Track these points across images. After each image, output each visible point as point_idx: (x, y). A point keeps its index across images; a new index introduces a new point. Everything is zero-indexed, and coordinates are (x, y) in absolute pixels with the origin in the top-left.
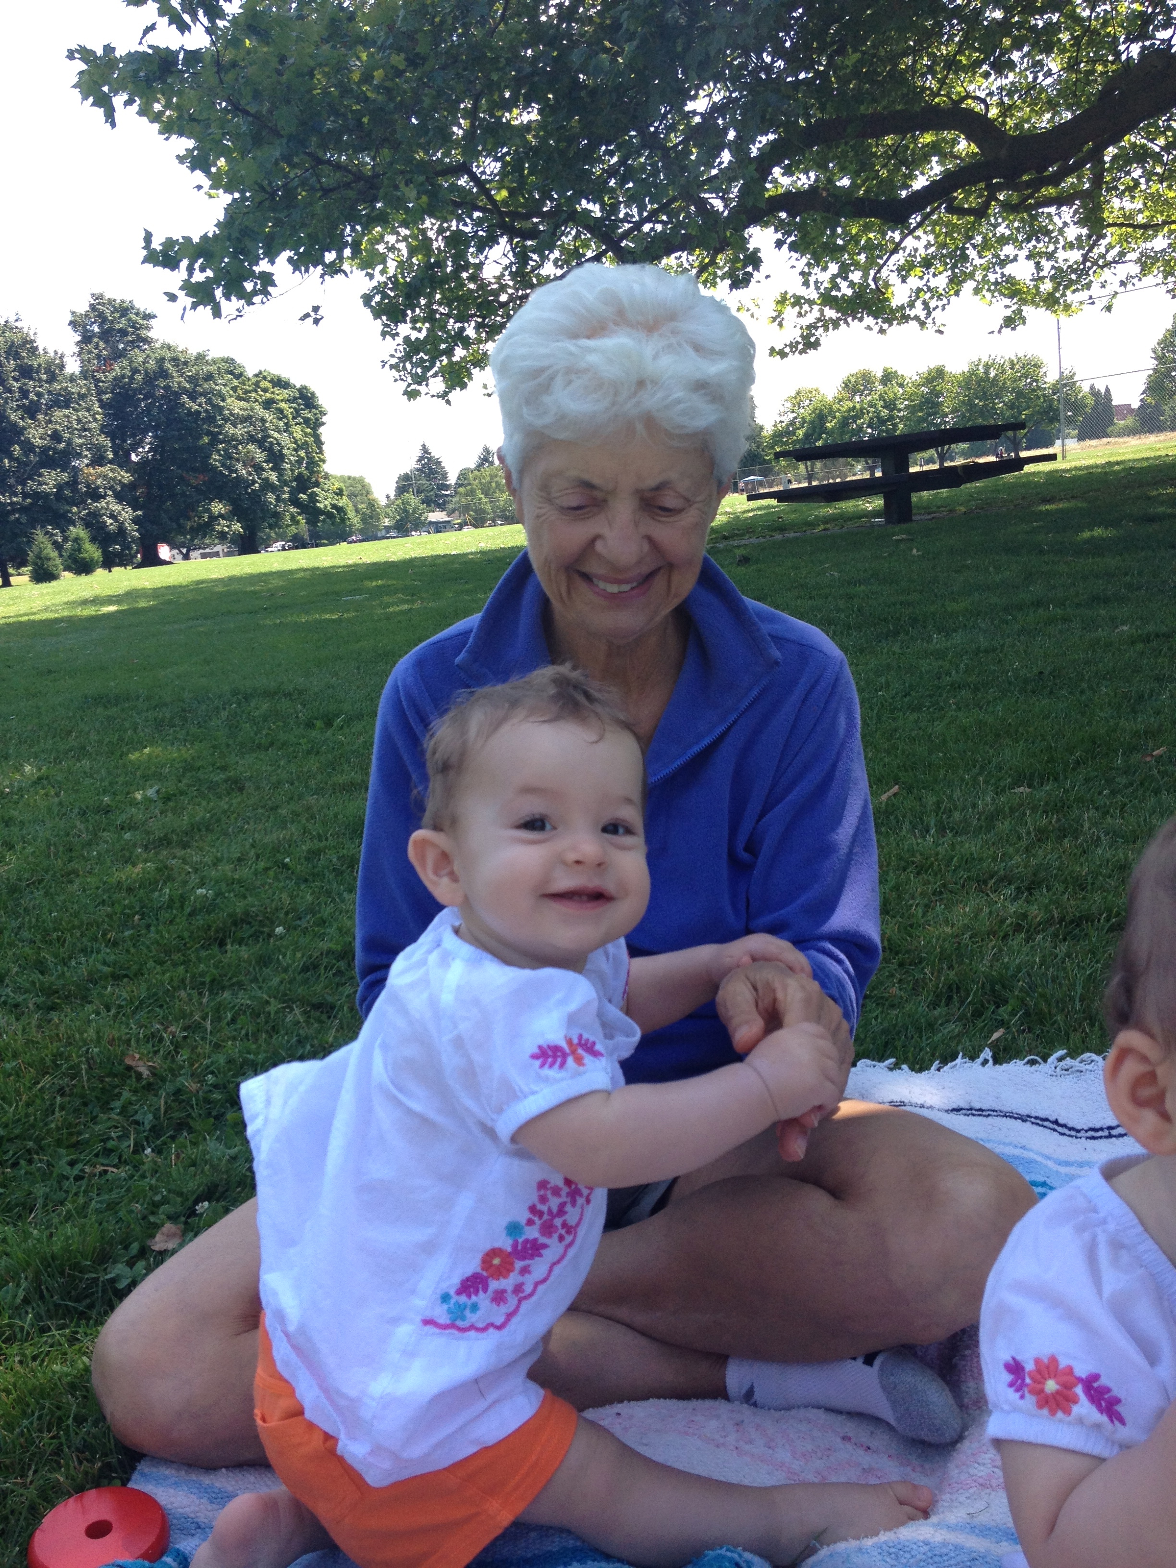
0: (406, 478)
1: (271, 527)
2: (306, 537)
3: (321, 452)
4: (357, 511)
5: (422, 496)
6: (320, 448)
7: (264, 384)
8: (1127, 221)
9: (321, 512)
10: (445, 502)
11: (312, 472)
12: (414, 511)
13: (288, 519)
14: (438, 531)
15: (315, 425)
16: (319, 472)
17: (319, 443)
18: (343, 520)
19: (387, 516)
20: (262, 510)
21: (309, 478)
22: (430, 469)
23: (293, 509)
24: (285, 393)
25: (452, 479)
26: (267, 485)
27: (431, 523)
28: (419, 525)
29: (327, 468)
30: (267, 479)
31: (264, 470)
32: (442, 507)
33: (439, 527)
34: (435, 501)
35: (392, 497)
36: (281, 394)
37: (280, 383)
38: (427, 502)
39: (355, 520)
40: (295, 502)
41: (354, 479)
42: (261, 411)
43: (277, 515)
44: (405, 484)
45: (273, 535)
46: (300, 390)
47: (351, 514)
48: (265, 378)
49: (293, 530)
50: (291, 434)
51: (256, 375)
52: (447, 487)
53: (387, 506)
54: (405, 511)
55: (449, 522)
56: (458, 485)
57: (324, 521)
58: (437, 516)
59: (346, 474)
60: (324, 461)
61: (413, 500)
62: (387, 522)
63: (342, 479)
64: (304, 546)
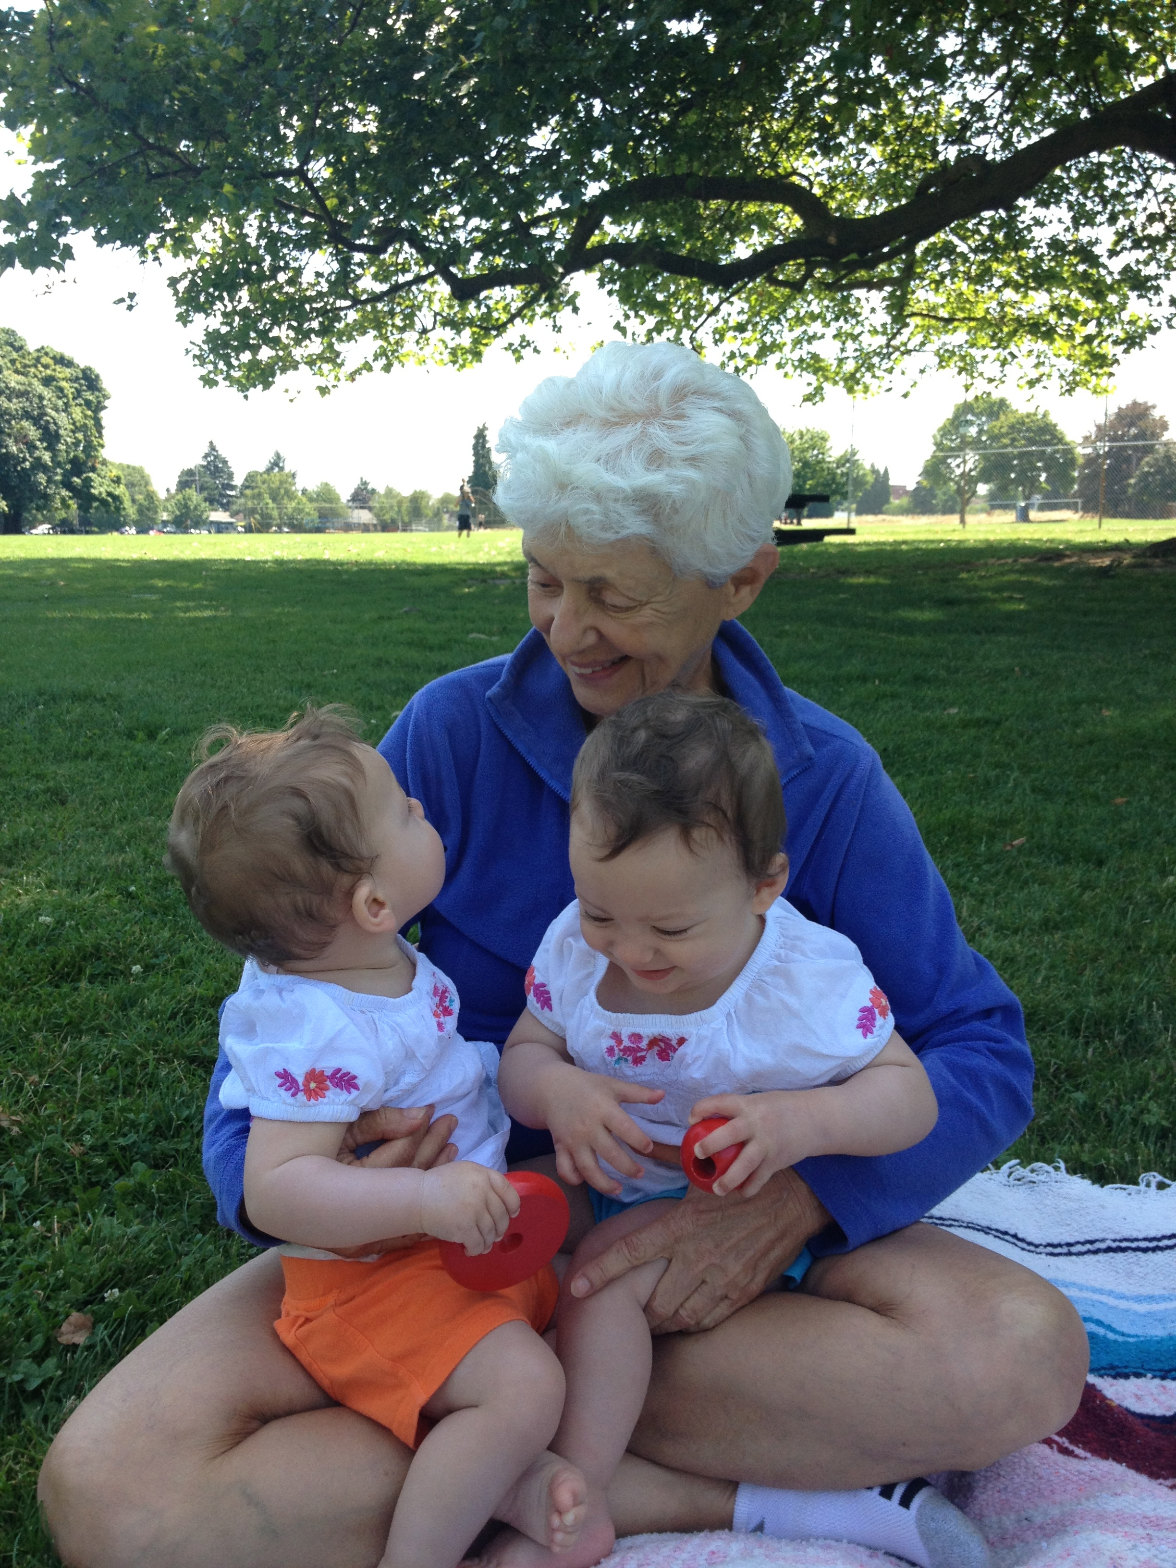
0: (190, 473)
1: (38, 509)
2: (76, 522)
3: (101, 436)
4: (134, 501)
5: (205, 494)
6: (100, 433)
7: (45, 360)
8: (930, 314)
9: (94, 498)
10: (228, 503)
11: (89, 456)
12: (196, 508)
13: (58, 504)
14: (219, 531)
15: (98, 408)
16: (96, 457)
17: (99, 426)
18: (118, 509)
19: (166, 509)
20: (31, 490)
21: (85, 463)
22: (216, 467)
23: (65, 493)
24: (68, 372)
25: (238, 480)
26: (38, 464)
27: (212, 522)
28: (199, 523)
29: (104, 453)
30: (38, 459)
31: (37, 448)
32: (226, 507)
33: (221, 528)
34: (217, 500)
35: (173, 491)
36: (62, 372)
37: (62, 361)
38: (211, 500)
39: (130, 510)
40: (67, 484)
41: (134, 468)
42: (39, 388)
43: (46, 497)
44: (187, 480)
45: (39, 516)
46: (83, 371)
47: (127, 503)
48: (47, 354)
49: (62, 514)
50: (69, 414)
51: (38, 351)
52: (233, 488)
53: (167, 500)
54: (186, 506)
55: (231, 524)
56: (245, 487)
57: (97, 508)
58: (220, 516)
59: (126, 462)
60: (102, 446)
61: (195, 496)
62: (165, 516)
63: (121, 467)
64: (72, 531)
